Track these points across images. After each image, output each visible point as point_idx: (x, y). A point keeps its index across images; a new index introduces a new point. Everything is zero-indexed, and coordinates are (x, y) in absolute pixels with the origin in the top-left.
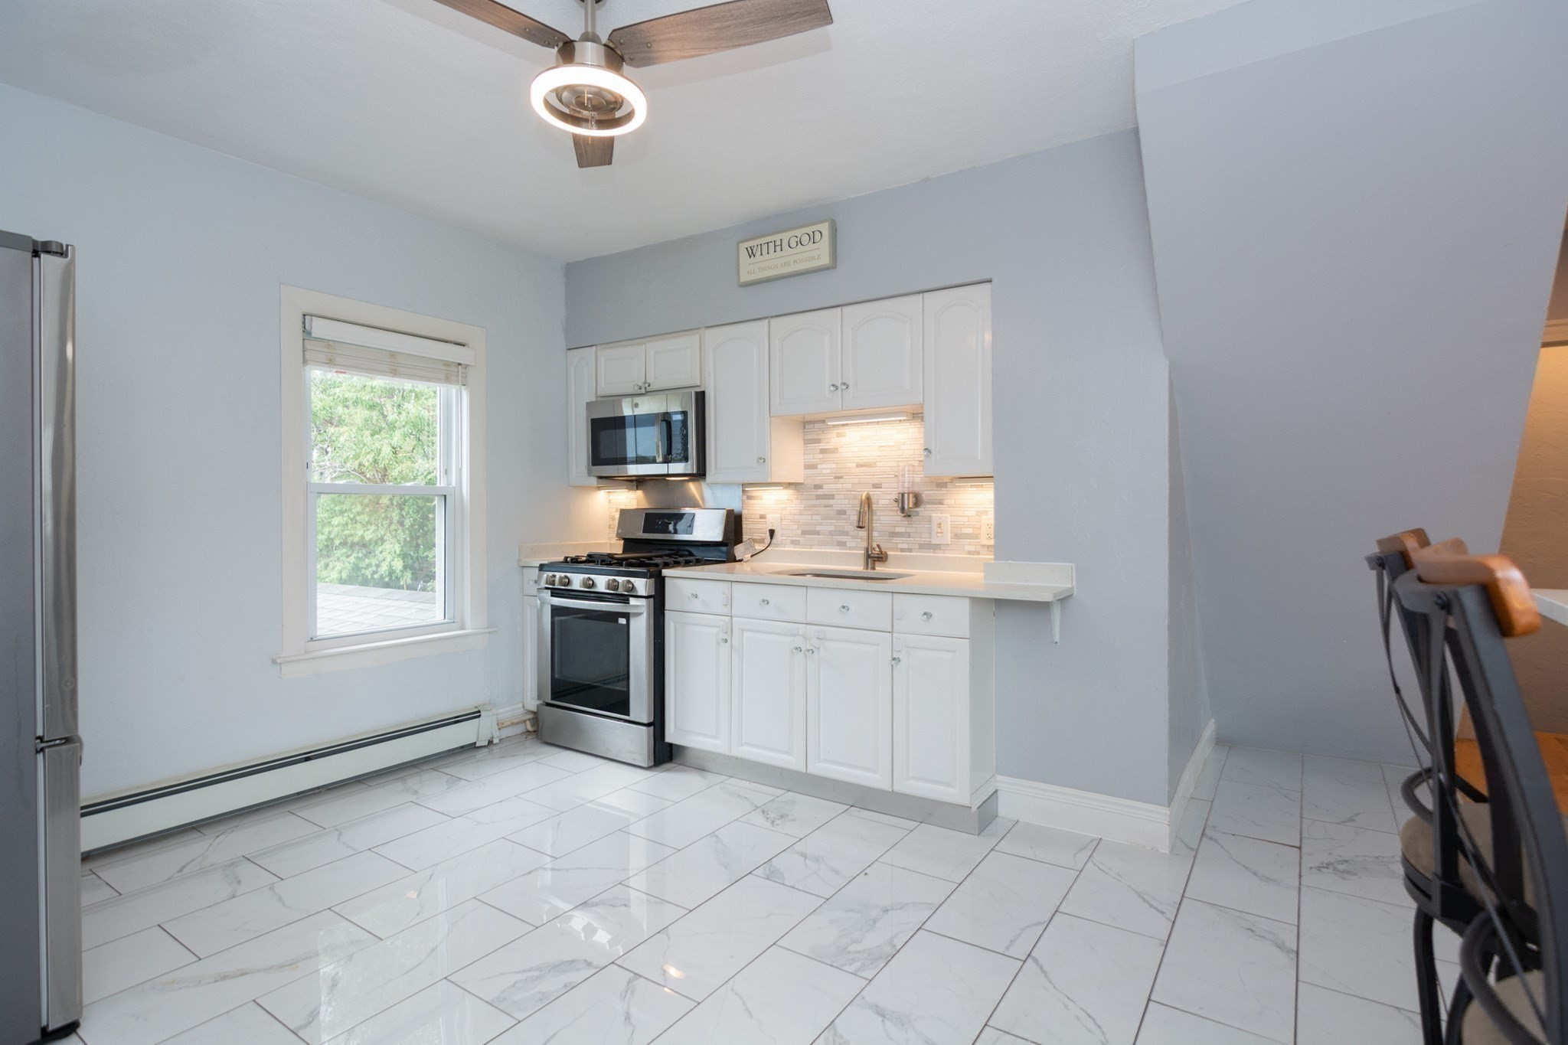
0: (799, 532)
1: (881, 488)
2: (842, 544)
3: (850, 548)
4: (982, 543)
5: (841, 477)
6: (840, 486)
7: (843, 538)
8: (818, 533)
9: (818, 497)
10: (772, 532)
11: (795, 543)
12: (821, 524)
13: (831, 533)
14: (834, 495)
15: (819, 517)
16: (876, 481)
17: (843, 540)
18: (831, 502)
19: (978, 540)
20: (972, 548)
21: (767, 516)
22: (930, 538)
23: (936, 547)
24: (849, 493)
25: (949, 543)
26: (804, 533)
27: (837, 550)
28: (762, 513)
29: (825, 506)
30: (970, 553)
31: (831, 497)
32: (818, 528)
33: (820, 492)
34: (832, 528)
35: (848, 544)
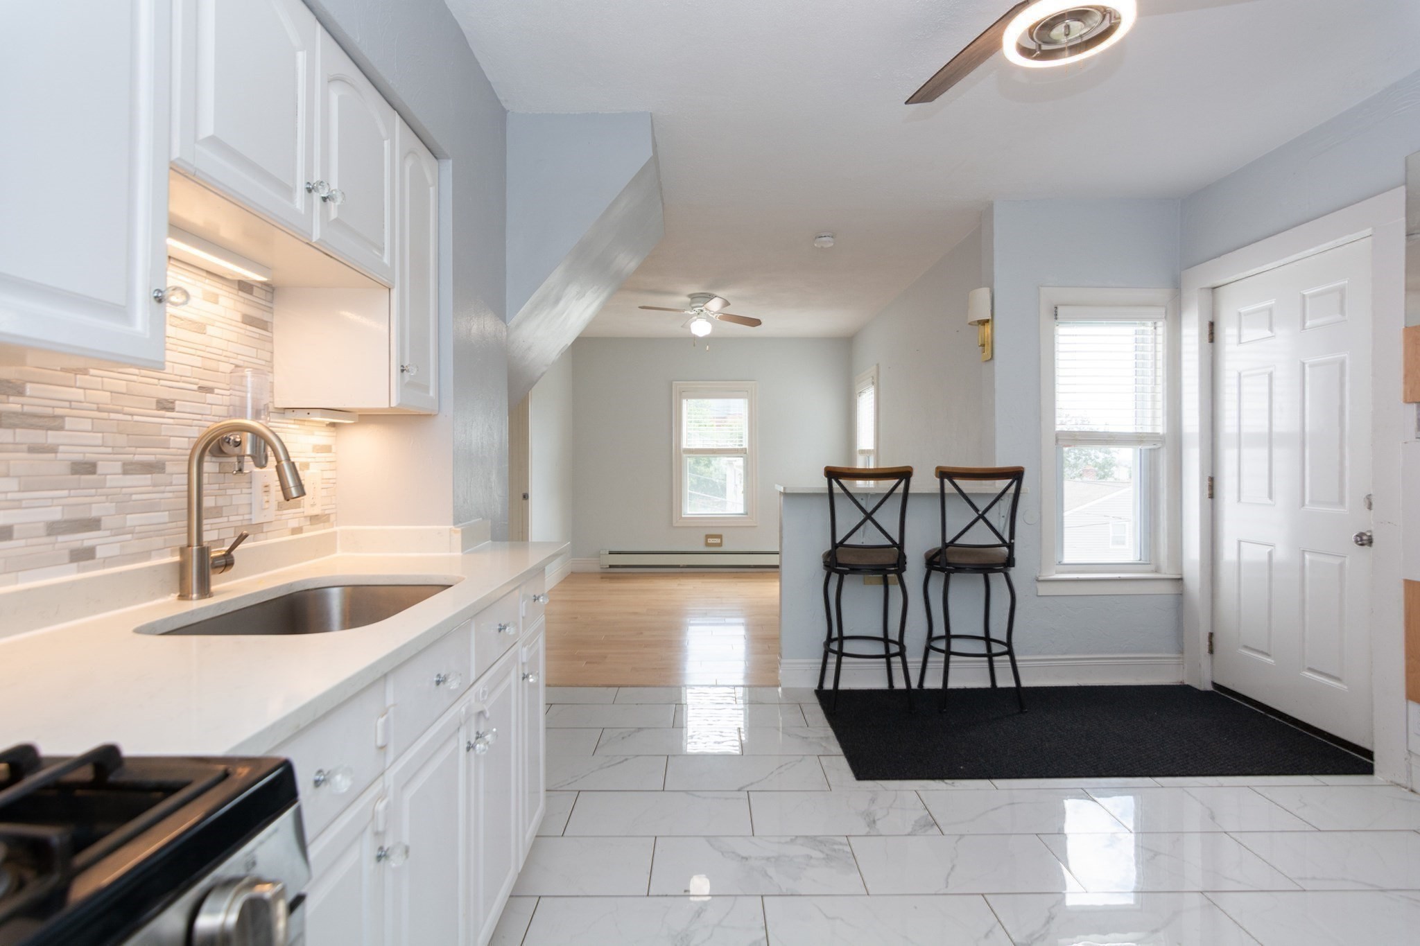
1: (172, 409)
2: (83, 555)
3: (109, 561)
4: (306, 514)
6: (77, 394)
7: (87, 539)
12: (17, 505)
13: (54, 529)
14: (62, 417)
15: (12, 484)
16: (165, 394)
18: (52, 437)
20: (294, 524)
22: (251, 513)
23: (257, 530)
24: (105, 415)
25: (272, 519)
27: (71, 575)
29: (33, 449)
31: (54, 422)
34: (56, 514)
35: (99, 553)
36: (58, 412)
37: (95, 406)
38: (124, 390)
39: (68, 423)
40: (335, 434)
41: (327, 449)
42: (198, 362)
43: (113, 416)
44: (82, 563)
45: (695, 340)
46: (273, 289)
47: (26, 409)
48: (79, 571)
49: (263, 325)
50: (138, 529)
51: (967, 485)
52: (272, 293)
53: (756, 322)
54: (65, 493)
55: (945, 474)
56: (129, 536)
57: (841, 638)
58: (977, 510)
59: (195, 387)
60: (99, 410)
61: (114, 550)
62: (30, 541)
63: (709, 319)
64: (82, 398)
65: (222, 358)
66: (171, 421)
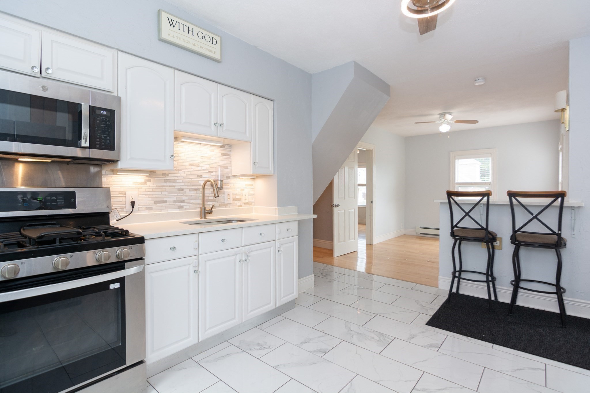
0: (153, 202)
1: (202, 177)
2: (181, 207)
3: (186, 209)
4: (243, 202)
5: (180, 170)
6: (179, 175)
7: (182, 204)
8: (165, 202)
9: (165, 181)
10: (133, 204)
11: (149, 209)
12: (167, 196)
13: (174, 202)
14: (176, 180)
15: (166, 193)
16: (199, 174)
17: (181, 205)
18: (174, 184)
19: (241, 201)
20: (239, 204)
21: (127, 193)
22: (224, 201)
23: (226, 205)
24: (185, 179)
25: (231, 203)
26: (156, 202)
27: (178, 211)
28: (122, 190)
29: (170, 186)
30: (239, 206)
31: (174, 181)
32: (166, 199)
33: (167, 178)
34: (175, 199)
35: (184, 207)
36: (175, 179)
37: (183, 177)
38: (190, 174)
39: (177, 181)
40: (254, 181)
41: (252, 185)
42: (208, 166)
43: (187, 179)
44: (180, 209)
45: (441, 134)
46: (231, 145)
47: (169, 179)
48: (180, 210)
49: (228, 155)
50: (193, 203)
51: (523, 200)
52: (231, 147)
53: (475, 122)
54: (177, 195)
55: (512, 195)
56: (191, 204)
57: (461, 271)
58: (532, 214)
59: (208, 172)
60: (184, 178)
61: (188, 207)
62: (171, 204)
63: (449, 124)
64: (180, 176)
65: (215, 164)
66: (201, 180)
